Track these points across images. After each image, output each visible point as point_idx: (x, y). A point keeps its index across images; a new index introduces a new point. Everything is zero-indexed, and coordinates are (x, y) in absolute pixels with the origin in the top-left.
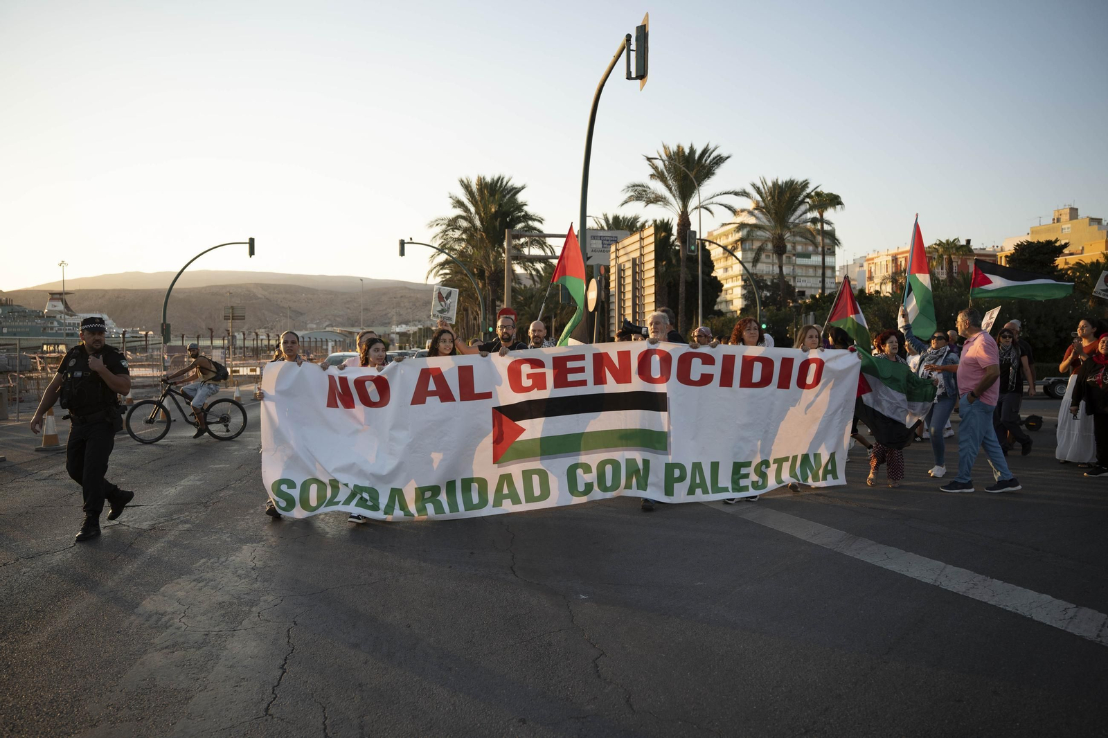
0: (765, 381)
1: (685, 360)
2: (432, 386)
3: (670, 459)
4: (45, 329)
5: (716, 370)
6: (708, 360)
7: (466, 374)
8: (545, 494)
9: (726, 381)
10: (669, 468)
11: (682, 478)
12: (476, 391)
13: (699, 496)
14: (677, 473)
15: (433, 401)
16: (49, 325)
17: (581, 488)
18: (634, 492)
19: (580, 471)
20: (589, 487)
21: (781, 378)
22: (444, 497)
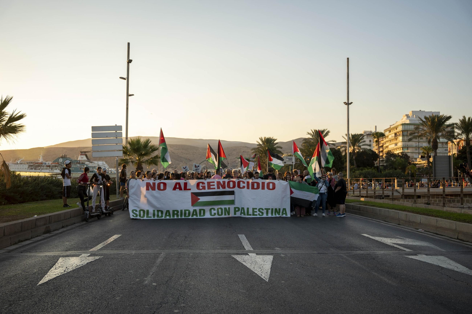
0: (258, 188)
1: (239, 183)
2: (178, 187)
3: (235, 206)
4: (81, 169)
5: (245, 185)
6: (243, 183)
7: (186, 184)
8: (204, 215)
9: (248, 188)
10: (235, 208)
11: (239, 210)
12: (188, 188)
13: (243, 216)
14: (237, 209)
15: (177, 190)
17: (213, 214)
18: (226, 216)
19: (212, 210)
20: (215, 214)
21: (262, 187)
22: (179, 214)
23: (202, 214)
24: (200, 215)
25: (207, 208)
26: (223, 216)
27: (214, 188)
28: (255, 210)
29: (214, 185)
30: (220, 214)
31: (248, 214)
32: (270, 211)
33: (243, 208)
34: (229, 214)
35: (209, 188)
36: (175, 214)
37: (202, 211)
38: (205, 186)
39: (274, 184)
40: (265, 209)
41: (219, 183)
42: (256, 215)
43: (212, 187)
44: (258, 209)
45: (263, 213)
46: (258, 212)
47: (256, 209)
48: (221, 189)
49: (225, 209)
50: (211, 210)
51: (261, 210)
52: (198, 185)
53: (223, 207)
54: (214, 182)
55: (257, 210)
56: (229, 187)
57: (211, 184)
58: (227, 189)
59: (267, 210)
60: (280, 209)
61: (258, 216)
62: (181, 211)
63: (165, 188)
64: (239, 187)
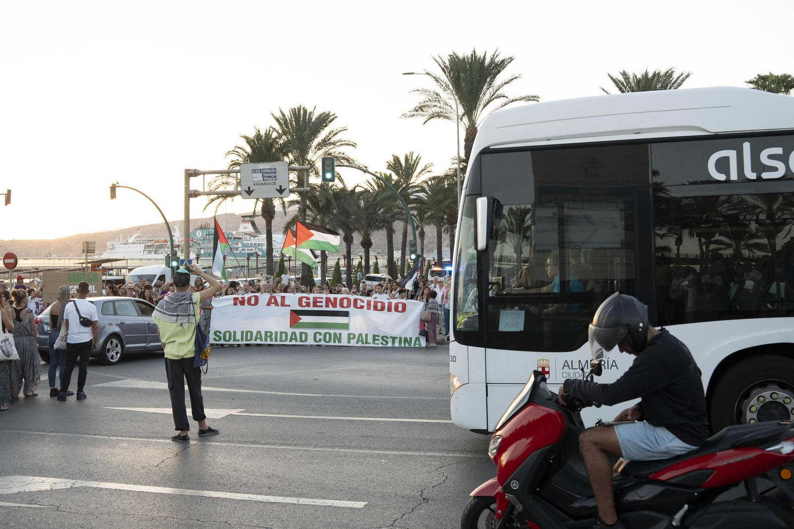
0: (382, 309)
1: (355, 301)
2: (273, 301)
3: (350, 332)
5: (365, 304)
6: (362, 301)
8: (306, 340)
9: (369, 308)
10: (349, 335)
11: (354, 337)
12: (286, 304)
13: (359, 344)
14: (352, 336)
15: (272, 305)
16: (235, 246)
17: (318, 340)
18: (337, 344)
19: (318, 335)
20: (320, 340)
21: (388, 308)
22: (273, 336)
23: (303, 339)
24: (301, 341)
25: (310, 332)
26: (332, 343)
27: (322, 306)
28: (377, 338)
29: (322, 302)
30: (327, 340)
31: (367, 343)
32: (397, 341)
33: (361, 335)
34: (340, 341)
35: (315, 305)
36: (269, 336)
37: (304, 335)
38: (310, 302)
39: (404, 306)
40: (391, 337)
41: (328, 300)
42: (378, 344)
43: (318, 304)
44: (381, 336)
45: (387, 343)
46: (381, 341)
47: (379, 336)
48: (331, 308)
49: (335, 334)
50: (315, 334)
51: (385, 338)
52: (300, 299)
53: (332, 331)
54: (322, 298)
55: (380, 338)
56: (342, 305)
57: (318, 300)
58: (338, 309)
59: (394, 339)
60: (411, 338)
62: (276, 333)
63: (256, 303)
64: (355, 306)
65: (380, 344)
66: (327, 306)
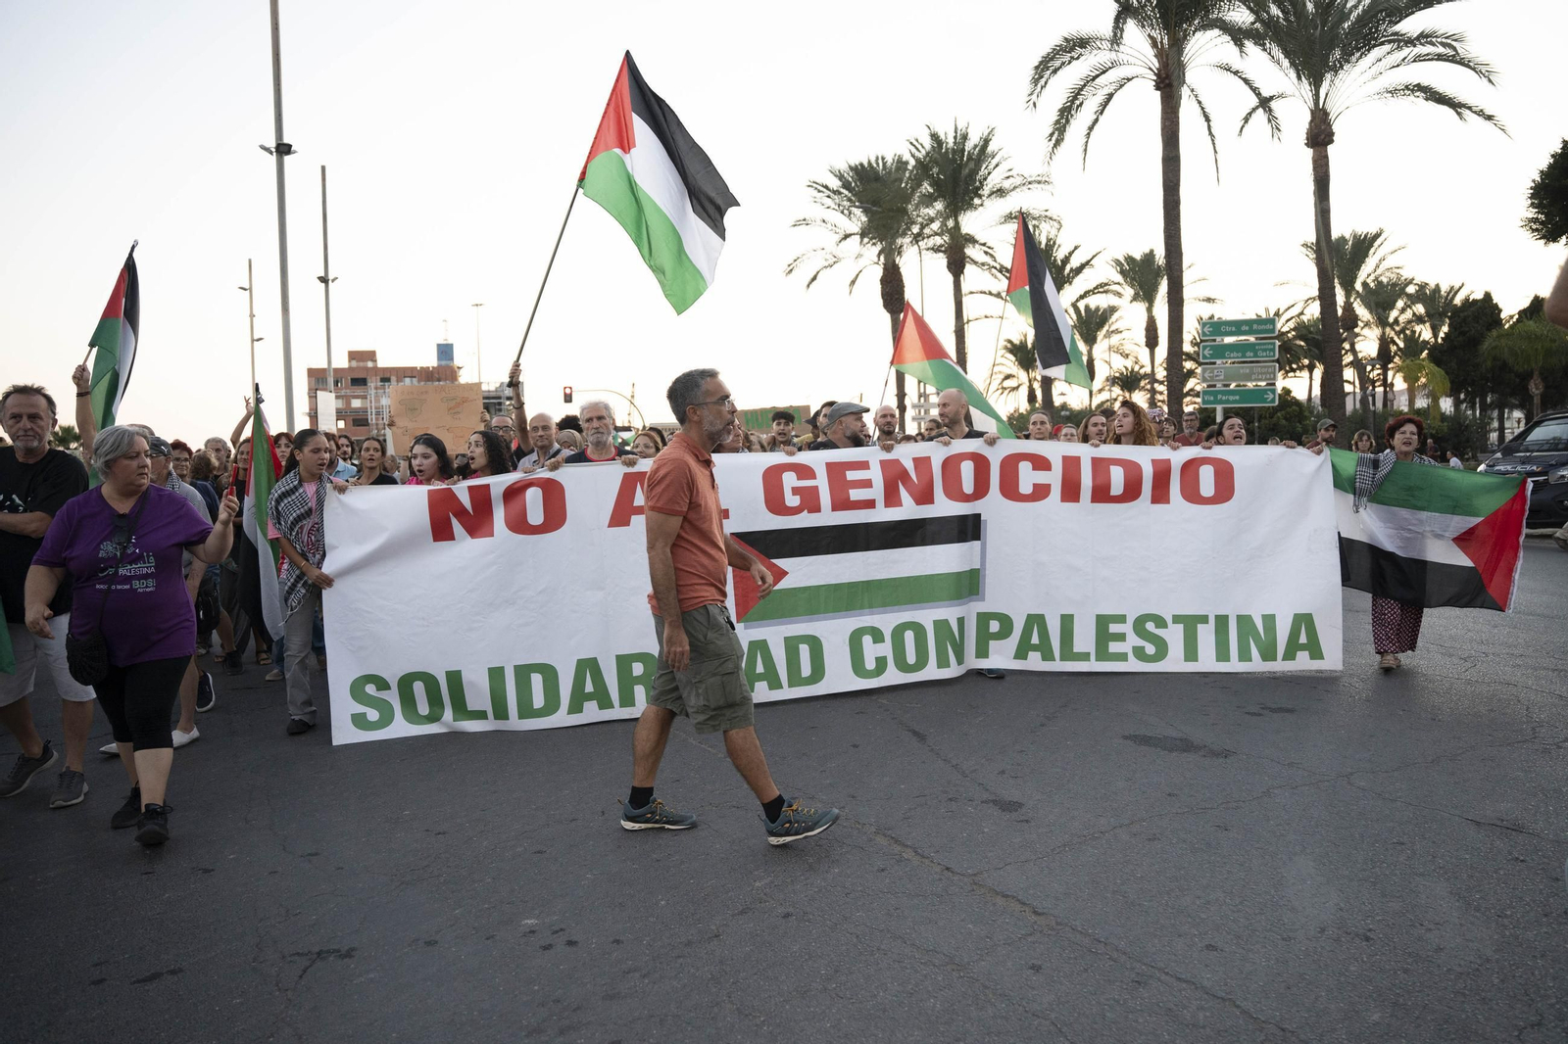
0: (1131, 493)
1: (1010, 466)
3: (984, 607)
5: (1054, 478)
6: (1041, 463)
8: (819, 673)
9: (1071, 492)
10: (983, 618)
11: (1004, 635)
14: (996, 626)
19: (867, 640)
20: (881, 664)
21: (1154, 488)
23: (806, 670)
24: (795, 679)
25: (833, 632)
27: (870, 504)
28: (1114, 628)
29: (867, 484)
30: (911, 658)
35: (841, 503)
37: (804, 650)
38: (816, 488)
40: (1176, 620)
42: (1123, 657)
43: (854, 495)
44: (1130, 621)
45: (1162, 647)
46: (1133, 640)
47: (1121, 620)
48: (908, 509)
49: (940, 626)
50: (855, 640)
51: (1150, 626)
52: (772, 477)
53: (927, 617)
54: (864, 465)
55: (1127, 628)
57: (851, 475)
58: (944, 507)
59: (1190, 624)
60: (1270, 621)
61: (1133, 665)
63: (555, 516)
64: (1010, 490)
65: (1131, 656)
66: (891, 499)
